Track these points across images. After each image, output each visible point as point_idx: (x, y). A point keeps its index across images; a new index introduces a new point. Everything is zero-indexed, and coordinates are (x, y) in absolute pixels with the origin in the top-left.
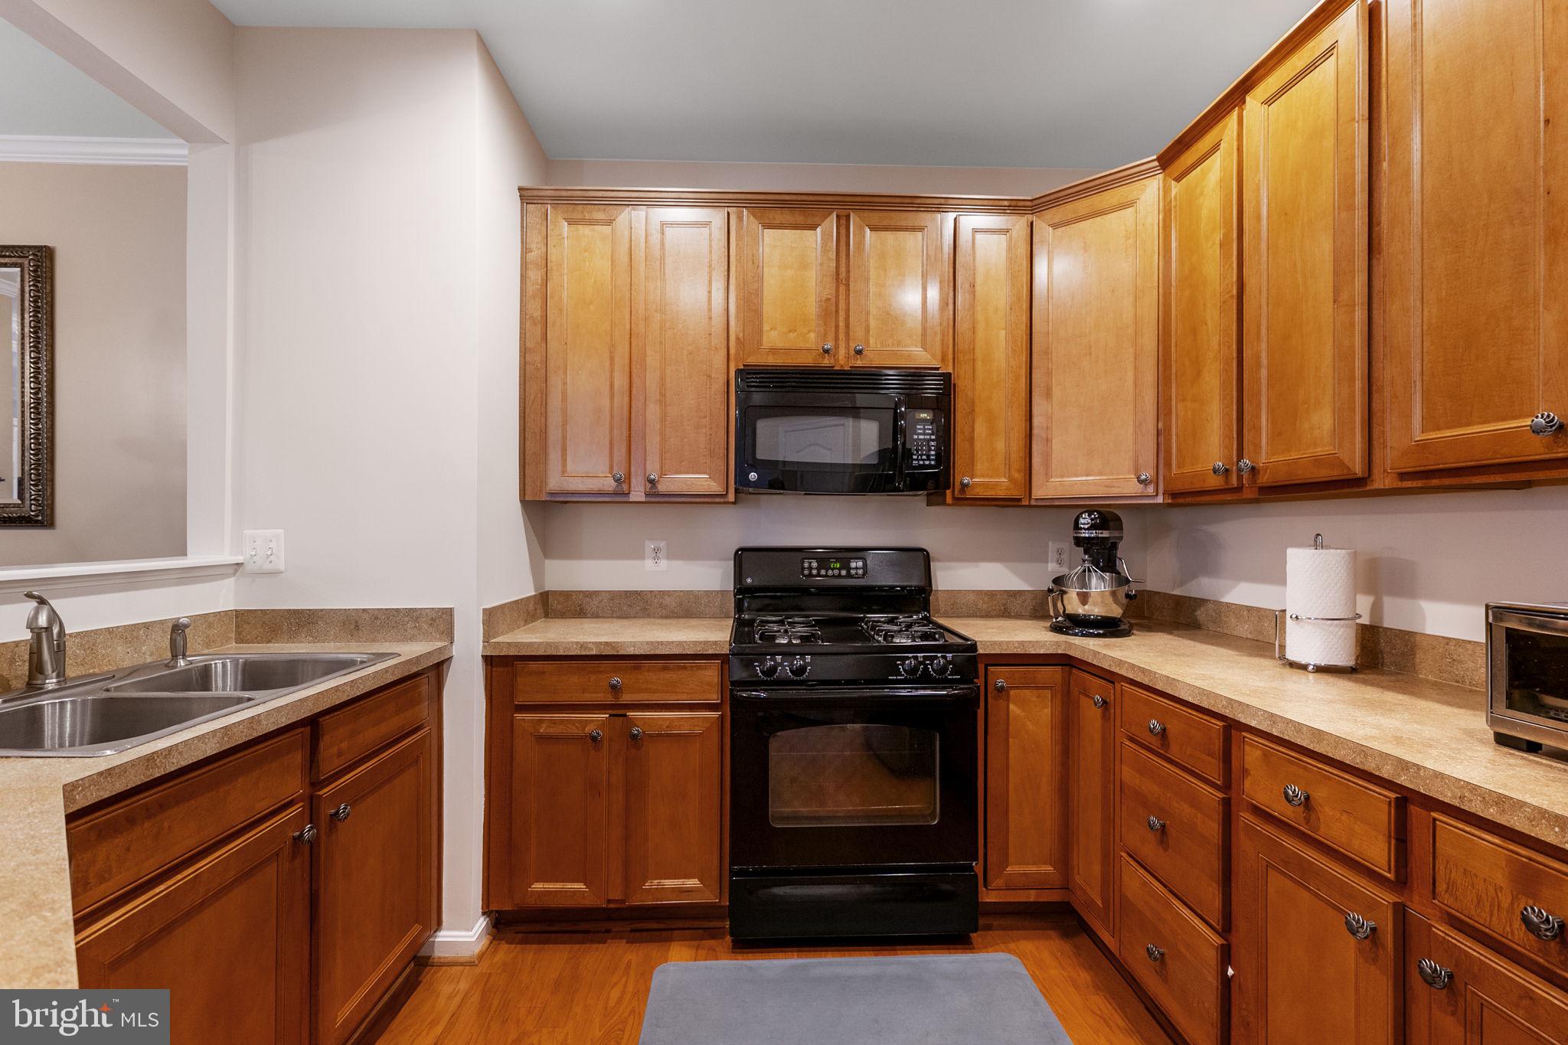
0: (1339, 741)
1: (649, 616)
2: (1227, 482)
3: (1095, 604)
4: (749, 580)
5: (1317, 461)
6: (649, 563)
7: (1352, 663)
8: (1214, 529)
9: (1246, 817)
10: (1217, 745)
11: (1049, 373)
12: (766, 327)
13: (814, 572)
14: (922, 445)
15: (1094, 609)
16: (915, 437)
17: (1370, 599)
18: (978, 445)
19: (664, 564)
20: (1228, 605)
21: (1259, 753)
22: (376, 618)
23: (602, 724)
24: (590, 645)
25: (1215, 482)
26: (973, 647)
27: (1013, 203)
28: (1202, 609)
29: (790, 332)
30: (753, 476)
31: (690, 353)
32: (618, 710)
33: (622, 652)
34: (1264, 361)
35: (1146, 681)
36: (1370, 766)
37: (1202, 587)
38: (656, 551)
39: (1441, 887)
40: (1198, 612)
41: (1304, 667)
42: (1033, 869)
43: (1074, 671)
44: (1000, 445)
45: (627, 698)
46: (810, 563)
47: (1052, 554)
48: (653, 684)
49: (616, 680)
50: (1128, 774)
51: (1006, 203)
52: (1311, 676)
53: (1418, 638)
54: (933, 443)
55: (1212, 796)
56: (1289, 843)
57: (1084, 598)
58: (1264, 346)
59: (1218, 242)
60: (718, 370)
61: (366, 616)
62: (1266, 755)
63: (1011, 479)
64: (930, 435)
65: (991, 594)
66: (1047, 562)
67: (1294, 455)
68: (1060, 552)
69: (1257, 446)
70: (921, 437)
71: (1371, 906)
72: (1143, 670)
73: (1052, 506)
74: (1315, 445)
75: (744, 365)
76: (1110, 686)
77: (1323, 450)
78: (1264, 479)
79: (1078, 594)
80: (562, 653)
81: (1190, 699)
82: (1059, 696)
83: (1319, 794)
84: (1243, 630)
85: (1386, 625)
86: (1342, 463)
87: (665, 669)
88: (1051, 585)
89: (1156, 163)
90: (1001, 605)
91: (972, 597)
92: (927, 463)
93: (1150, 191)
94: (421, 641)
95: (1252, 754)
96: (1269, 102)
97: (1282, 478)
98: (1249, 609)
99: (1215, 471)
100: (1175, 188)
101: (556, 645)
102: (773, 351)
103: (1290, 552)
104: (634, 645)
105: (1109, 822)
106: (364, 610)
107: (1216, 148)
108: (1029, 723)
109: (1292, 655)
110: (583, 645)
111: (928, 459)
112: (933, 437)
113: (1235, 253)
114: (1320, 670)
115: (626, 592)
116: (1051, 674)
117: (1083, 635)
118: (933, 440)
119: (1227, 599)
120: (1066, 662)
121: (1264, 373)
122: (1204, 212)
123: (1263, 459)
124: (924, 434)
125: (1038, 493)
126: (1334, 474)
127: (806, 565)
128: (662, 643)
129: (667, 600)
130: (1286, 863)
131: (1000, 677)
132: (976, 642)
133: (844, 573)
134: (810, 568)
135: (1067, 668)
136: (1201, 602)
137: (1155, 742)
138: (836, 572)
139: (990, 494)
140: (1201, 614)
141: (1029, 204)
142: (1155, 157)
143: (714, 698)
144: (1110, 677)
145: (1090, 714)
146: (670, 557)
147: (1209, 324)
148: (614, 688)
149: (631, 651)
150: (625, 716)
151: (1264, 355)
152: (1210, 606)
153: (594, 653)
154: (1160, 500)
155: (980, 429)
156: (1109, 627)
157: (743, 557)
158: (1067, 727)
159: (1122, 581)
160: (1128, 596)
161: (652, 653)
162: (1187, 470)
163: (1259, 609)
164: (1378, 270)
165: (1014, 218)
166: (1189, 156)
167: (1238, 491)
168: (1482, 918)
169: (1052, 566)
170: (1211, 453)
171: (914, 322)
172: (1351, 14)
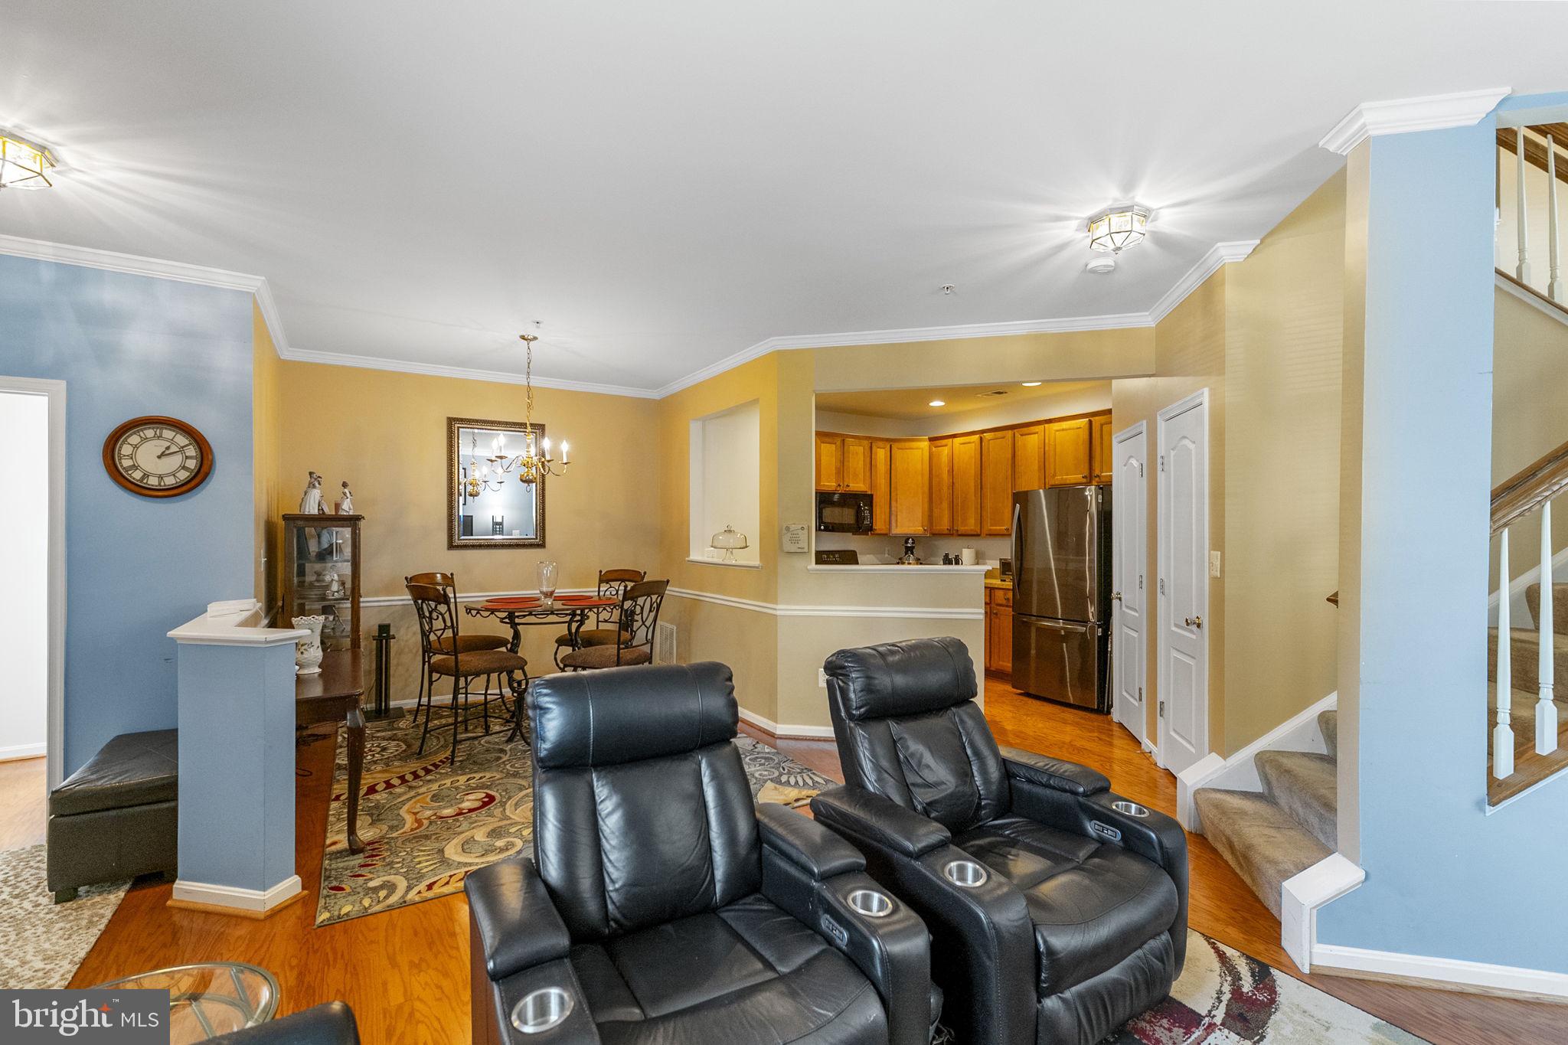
2: (950, 532)
5: (971, 530)
8: (936, 543)
11: (897, 495)
12: (823, 478)
14: (865, 517)
16: (864, 515)
18: (878, 516)
25: (946, 532)
29: (831, 480)
30: (822, 527)
44: (883, 517)
46: (824, 556)
47: (886, 552)
51: (884, 439)
59: (946, 468)
63: (886, 528)
67: (966, 528)
68: (888, 551)
69: (957, 524)
70: (866, 515)
73: (896, 537)
74: (970, 527)
75: (819, 491)
77: (972, 528)
78: (960, 533)
86: (976, 531)
89: (928, 439)
92: (867, 524)
93: (925, 446)
96: (960, 444)
97: (963, 533)
99: (944, 528)
100: (934, 449)
102: (826, 486)
103: (964, 550)
107: (946, 446)
111: (867, 522)
113: (951, 475)
118: (868, 516)
121: (958, 505)
122: (943, 460)
123: (958, 529)
125: (893, 532)
126: (975, 533)
139: (880, 532)
141: (891, 440)
154: (927, 535)
155: (879, 511)
162: (938, 527)
165: (887, 443)
166: (938, 443)
167: (952, 535)
168: (1001, 602)
169: (886, 555)
170: (944, 525)
171: (861, 476)
172: (977, 437)
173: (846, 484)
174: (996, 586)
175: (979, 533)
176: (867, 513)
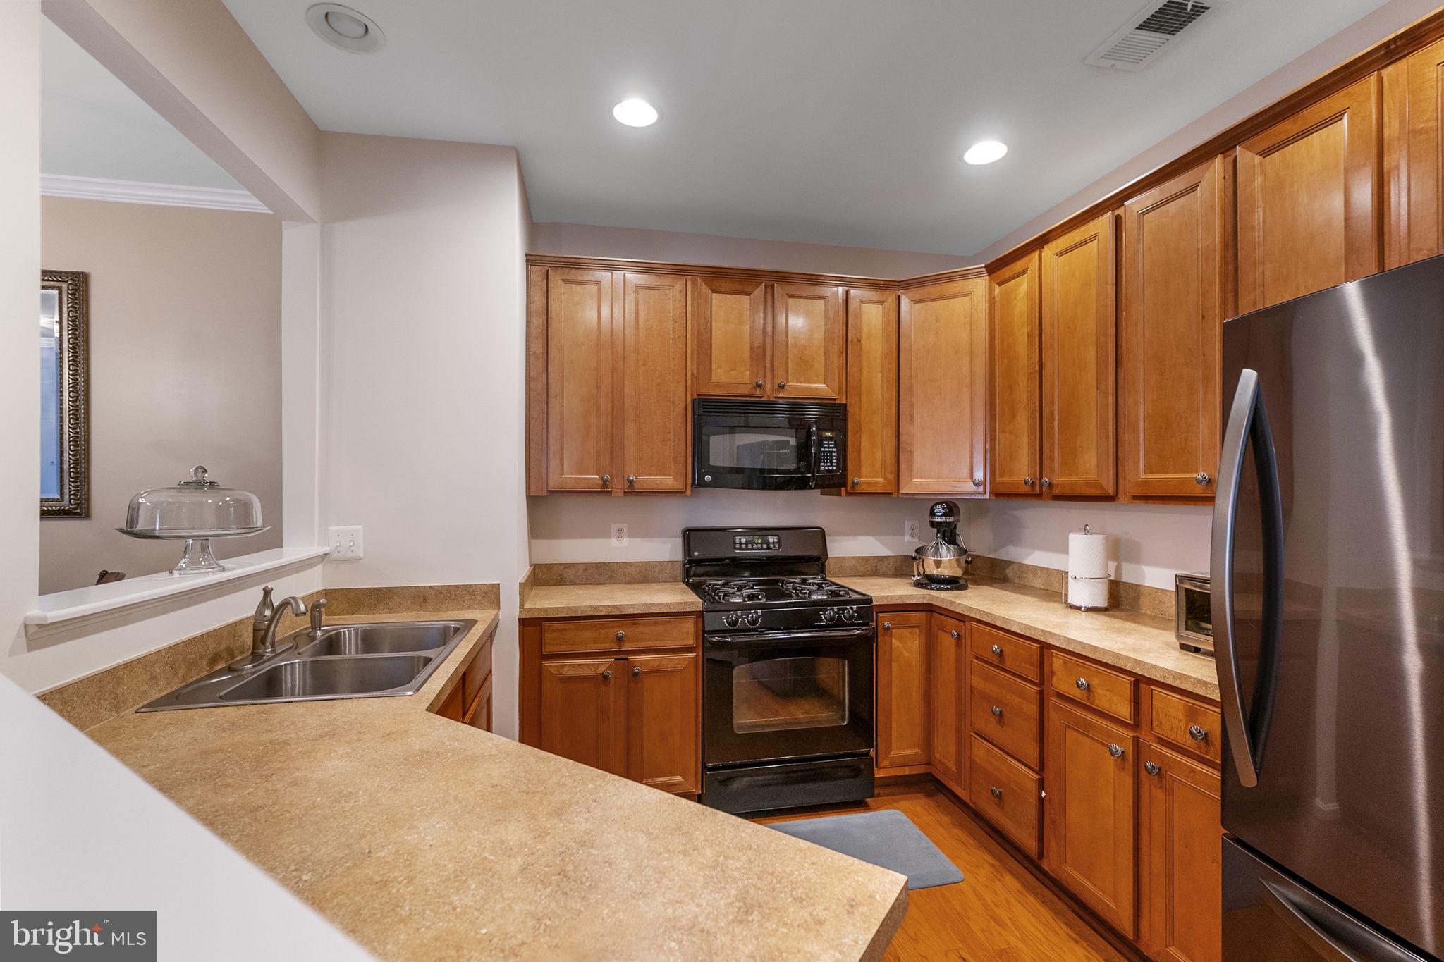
0: (1106, 652)
1: (615, 582)
2: (1033, 490)
3: (945, 568)
4: (696, 554)
5: (1088, 484)
6: (614, 542)
7: (1105, 605)
8: (1017, 513)
9: (1054, 700)
10: (1036, 658)
11: (912, 405)
12: (714, 366)
13: (744, 546)
14: (827, 456)
15: (945, 572)
16: (823, 449)
17: (1115, 564)
18: (863, 455)
19: (626, 541)
20: (1028, 566)
21: (1061, 661)
22: (440, 593)
23: (610, 666)
24: (601, 608)
25: (1025, 489)
26: (870, 600)
27: (887, 283)
28: (1010, 568)
29: (732, 370)
30: (708, 478)
31: (658, 385)
32: (621, 656)
33: (624, 613)
34: (1056, 417)
35: (989, 621)
36: (1121, 664)
37: (1010, 553)
38: (620, 531)
39: (1155, 724)
40: (1007, 571)
41: (1079, 608)
42: (908, 752)
43: (934, 614)
44: (879, 455)
45: (628, 646)
46: (740, 540)
47: (908, 530)
48: (647, 635)
49: (621, 632)
50: (976, 681)
51: (882, 283)
52: (1084, 614)
53: (1141, 588)
54: (834, 454)
55: (1032, 690)
56: (1078, 712)
57: (938, 564)
58: (1056, 407)
59: (1026, 333)
60: (680, 398)
61: (432, 591)
62: (1065, 663)
63: (886, 479)
64: (832, 448)
65: (867, 559)
66: (904, 536)
67: (1074, 478)
68: (913, 528)
69: (1052, 469)
70: (827, 450)
71: (1121, 740)
72: (987, 613)
73: (915, 499)
74: (1087, 473)
75: (698, 395)
76: (962, 624)
77: (1091, 477)
78: (1056, 491)
79: (934, 561)
80: (579, 615)
81: (1019, 631)
82: (924, 632)
83: (1095, 682)
84: (1038, 583)
85: (1123, 581)
86: (1102, 488)
87: (655, 623)
88: (914, 554)
89: (984, 269)
90: (874, 568)
91: (853, 562)
92: (831, 468)
93: (980, 286)
94: (476, 609)
95: (1057, 662)
96: (1060, 254)
97: (1070, 489)
98: (1042, 569)
99: (1026, 483)
100: (997, 289)
101: (575, 609)
102: (719, 384)
103: (1071, 536)
104: (633, 606)
105: (961, 714)
106: (430, 587)
107: (1024, 272)
108: (905, 652)
109: (1072, 601)
110: (596, 608)
111: (832, 465)
112: (835, 450)
113: (1037, 343)
114: (1088, 609)
115: (597, 564)
116: (919, 617)
117: (937, 589)
118: (834, 452)
119: (1027, 562)
120: (929, 608)
121: (1056, 424)
122: (1017, 311)
123: (1055, 480)
124: (829, 447)
125: (905, 489)
126: (1098, 492)
127: (737, 541)
128: (654, 605)
129: (630, 569)
130: (1076, 724)
131: (886, 620)
132: (871, 598)
133: (765, 546)
134: (741, 543)
135: (929, 613)
136: (1010, 563)
137: (995, 660)
138: (759, 546)
139: (872, 489)
140: (1009, 572)
141: (897, 284)
142: (983, 265)
143: (691, 642)
144: (961, 618)
145: (947, 642)
146: (631, 536)
147: (1021, 384)
148: (620, 639)
149: (631, 611)
150: (627, 659)
151: (1056, 413)
152: (1015, 567)
153: (604, 614)
154: (987, 496)
155: (865, 444)
156: (953, 583)
157: (690, 536)
158: (930, 652)
159: (962, 552)
160: (966, 562)
161: (647, 612)
162: (1007, 478)
163: (1048, 569)
164: (1121, 375)
165: (887, 293)
166: (1007, 272)
167: (1039, 496)
168: (1172, 736)
169: (907, 538)
170: (1023, 470)
171: (819, 365)
172: (1106, 219)
173: (777, 382)
174: (1158, 677)
175: (1111, 491)
176: (829, 446)
